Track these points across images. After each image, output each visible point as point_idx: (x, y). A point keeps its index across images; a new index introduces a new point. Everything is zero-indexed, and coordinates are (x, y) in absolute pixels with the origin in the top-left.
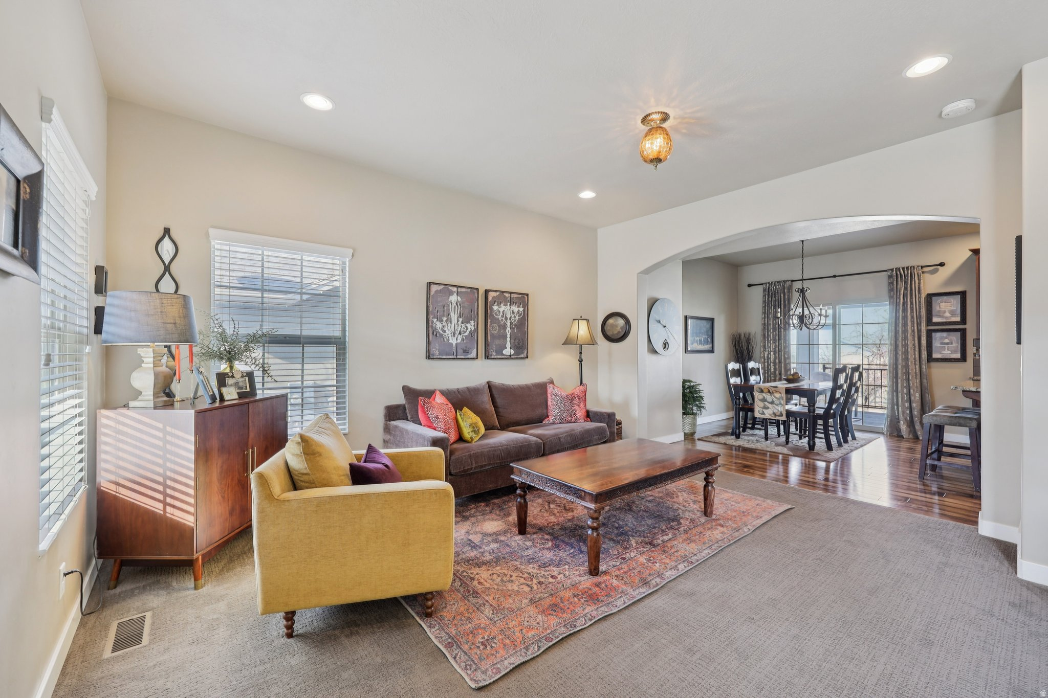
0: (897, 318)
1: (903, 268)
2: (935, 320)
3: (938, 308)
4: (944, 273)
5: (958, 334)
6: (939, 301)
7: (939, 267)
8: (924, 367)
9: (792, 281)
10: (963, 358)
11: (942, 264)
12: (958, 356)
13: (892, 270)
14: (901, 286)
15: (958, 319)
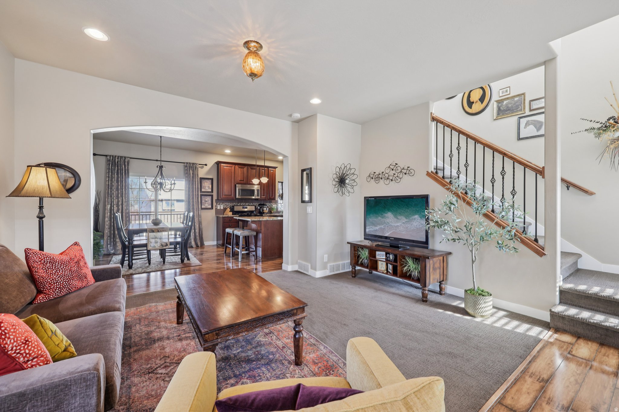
0: (189, 188)
1: (192, 163)
2: (203, 190)
3: (204, 185)
4: (206, 169)
5: (210, 197)
6: (204, 181)
7: (204, 166)
8: (199, 212)
9: (131, 158)
10: (212, 208)
11: (206, 165)
12: (210, 207)
13: (187, 163)
14: (191, 172)
15: (210, 190)
